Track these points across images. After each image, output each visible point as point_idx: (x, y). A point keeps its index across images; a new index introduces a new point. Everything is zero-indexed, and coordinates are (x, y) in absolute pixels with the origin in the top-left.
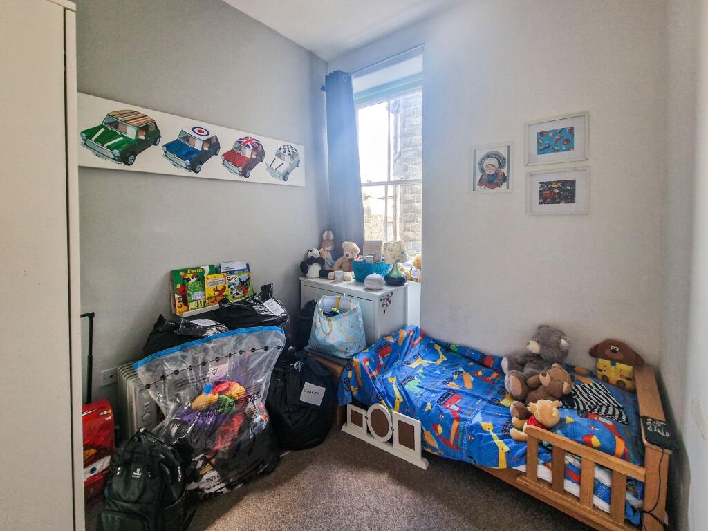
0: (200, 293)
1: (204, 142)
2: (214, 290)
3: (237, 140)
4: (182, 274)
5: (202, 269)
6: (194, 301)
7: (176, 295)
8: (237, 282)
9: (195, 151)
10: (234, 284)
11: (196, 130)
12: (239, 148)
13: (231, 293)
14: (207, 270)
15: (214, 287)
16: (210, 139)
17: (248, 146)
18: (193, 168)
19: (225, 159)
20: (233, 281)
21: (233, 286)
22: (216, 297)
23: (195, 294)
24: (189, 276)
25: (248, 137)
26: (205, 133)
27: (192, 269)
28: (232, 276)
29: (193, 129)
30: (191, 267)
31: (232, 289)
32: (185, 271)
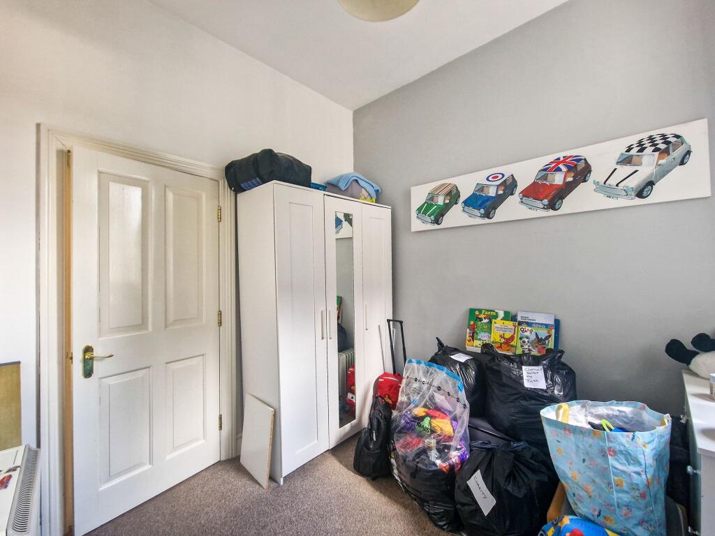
0: (487, 334)
1: (498, 186)
2: (501, 336)
3: (541, 168)
4: (477, 313)
5: (497, 313)
6: (480, 340)
7: (468, 330)
8: (533, 337)
9: (489, 198)
10: (527, 338)
11: (490, 179)
12: (545, 178)
13: (522, 346)
14: (501, 314)
15: (501, 333)
16: (505, 181)
17: (559, 170)
18: (487, 215)
19: (524, 196)
20: (527, 334)
21: (526, 340)
22: (501, 344)
23: (482, 334)
24: (482, 316)
25: (559, 159)
26: (500, 176)
27: (486, 310)
28: (527, 328)
29: (488, 179)
30: (488, 308)
31: (524, 342)
32: (480, 311)
